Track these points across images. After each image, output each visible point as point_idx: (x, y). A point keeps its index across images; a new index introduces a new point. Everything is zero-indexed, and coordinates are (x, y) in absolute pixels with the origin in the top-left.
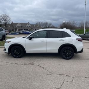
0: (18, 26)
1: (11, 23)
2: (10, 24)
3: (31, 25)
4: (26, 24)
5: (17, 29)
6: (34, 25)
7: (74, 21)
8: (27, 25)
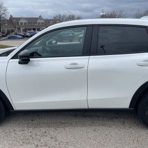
0: (21, 24)
1: (8, 19)
2: (6, 20)
3: (45, 20)
4: (36, 19)
5: (19, 28)
6: (51, 20)
7: (121, 11)
8: (39, 21)
